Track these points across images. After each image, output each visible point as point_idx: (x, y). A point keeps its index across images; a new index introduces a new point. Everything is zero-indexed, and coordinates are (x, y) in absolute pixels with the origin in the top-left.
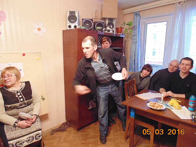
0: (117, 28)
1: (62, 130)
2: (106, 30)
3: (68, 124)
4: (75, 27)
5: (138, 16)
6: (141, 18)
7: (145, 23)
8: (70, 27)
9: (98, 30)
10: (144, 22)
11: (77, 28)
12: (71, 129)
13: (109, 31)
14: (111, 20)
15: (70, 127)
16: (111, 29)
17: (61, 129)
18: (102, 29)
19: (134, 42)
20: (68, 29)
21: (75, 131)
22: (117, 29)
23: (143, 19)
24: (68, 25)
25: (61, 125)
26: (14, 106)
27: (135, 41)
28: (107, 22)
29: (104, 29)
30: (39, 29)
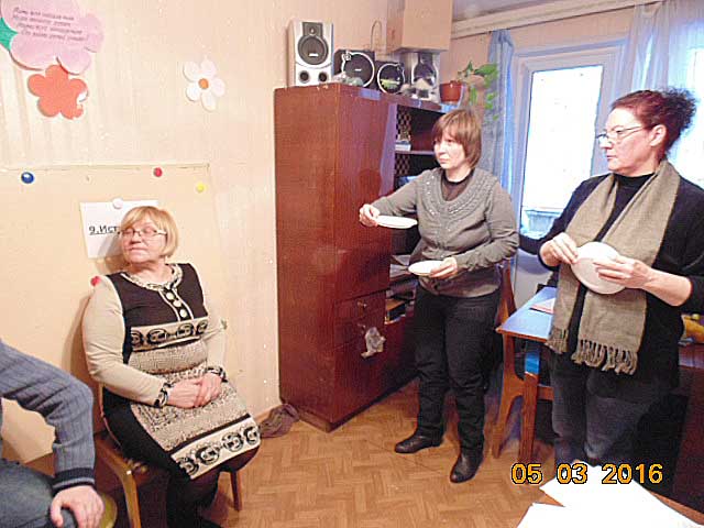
0: (443, 83)
1: (275, 433)
2: (414, 91)
3: (293, 410)
4: (323, 77)
5: (506, 44)
6: (516, 51)
7: (527, 69)
8: (304, 76)
9: (386, 89)
10: (523, 65)
11: (329, 80)
12: (303, 427)
13: (423, 93)
14: (425, 55)
15: (297, 420)
16: (429, 88)
17: (270, 429)
18: (399, 86)
19: (492, 133)
20: (299, 83)
21: (320, 431)
22: (443, 88)
23: (520, 56)
24: (299, 70)
25: (266, 417)
26: (162, 332)
27: (494, 130)
28: (413, 64)
29: (405, 86)
30: (204, 84)
